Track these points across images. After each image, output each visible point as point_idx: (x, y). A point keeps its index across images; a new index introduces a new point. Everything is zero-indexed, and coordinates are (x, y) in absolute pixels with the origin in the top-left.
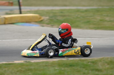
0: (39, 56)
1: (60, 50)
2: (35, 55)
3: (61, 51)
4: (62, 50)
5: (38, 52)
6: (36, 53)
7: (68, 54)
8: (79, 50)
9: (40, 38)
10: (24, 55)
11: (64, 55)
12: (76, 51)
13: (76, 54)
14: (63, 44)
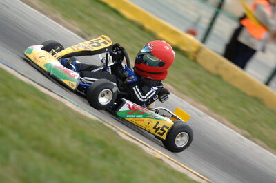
0: (74, 88)
1: (127, 101)
2: (67, 82)
3: (129, 105)
4: (131, 104)
5: (76, 78)
6: (70, 78)
7: (138, 122)
8: (168, 128)
9: (93, 42)
10: (35, 61)
11: (128, 119)
12: (160, 125)
13: (156, 132)
14: (136, 89)
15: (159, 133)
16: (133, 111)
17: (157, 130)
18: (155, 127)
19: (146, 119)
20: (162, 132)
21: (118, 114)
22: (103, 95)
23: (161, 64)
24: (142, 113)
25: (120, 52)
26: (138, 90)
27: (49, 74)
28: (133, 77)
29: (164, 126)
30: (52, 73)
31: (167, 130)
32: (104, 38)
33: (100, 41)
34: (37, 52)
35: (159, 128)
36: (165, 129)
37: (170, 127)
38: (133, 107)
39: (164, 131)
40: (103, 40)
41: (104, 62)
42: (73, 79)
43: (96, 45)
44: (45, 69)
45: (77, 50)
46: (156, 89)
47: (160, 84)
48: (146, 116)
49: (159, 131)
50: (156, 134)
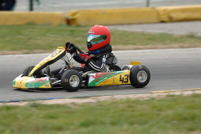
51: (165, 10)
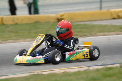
0: (44, 62)
1: (66, 53)
2: (39, 62)
3: (68, 54)
5: (42, 58)
6: (39, 59)
7: (76, 58)
8: (88, 52)
9: (37, 40)
10: (21, 63)
11: (71, 60)
12: (85, 53)
13: (84, 57)
14: (66, 46)
15: (86, 57)
16: (71, 55)
17: (84, 56)
18: (83, 56)
19: (78, 55)
20: (87, 55)
21: (66, 60)
22: (56, 57)
23: (68, 30)
24: (75, 53)
25: (50, 37)
26: (67, 46)
27: (30, 64)
28: (61, 42)
29: (86, 53)
30: (31, 62)
31: (88, 53)
32: (40, 35)
33: (39, 38)
34: (19, 59)
35: (85, 55)
36: (87, 54)
37: (88, 51)
38: (70, 54)
39: (88, 55)
40: (40, 37)
41: (46, 44)
42: (41, 59)
43: (39, 40)
44: (27, 63)
45: (34, 47)
46: (73, 40)
47: (73, 38)
48: (77, 53)
49: (86, 56)
50: (85, 58)
51: (115, 12)
